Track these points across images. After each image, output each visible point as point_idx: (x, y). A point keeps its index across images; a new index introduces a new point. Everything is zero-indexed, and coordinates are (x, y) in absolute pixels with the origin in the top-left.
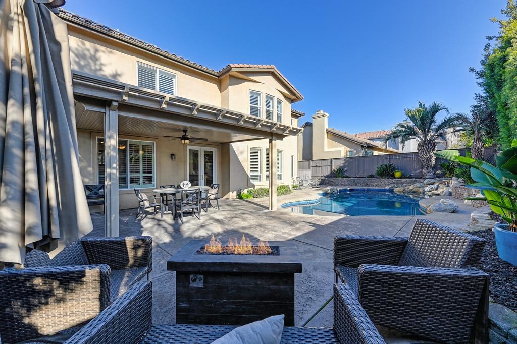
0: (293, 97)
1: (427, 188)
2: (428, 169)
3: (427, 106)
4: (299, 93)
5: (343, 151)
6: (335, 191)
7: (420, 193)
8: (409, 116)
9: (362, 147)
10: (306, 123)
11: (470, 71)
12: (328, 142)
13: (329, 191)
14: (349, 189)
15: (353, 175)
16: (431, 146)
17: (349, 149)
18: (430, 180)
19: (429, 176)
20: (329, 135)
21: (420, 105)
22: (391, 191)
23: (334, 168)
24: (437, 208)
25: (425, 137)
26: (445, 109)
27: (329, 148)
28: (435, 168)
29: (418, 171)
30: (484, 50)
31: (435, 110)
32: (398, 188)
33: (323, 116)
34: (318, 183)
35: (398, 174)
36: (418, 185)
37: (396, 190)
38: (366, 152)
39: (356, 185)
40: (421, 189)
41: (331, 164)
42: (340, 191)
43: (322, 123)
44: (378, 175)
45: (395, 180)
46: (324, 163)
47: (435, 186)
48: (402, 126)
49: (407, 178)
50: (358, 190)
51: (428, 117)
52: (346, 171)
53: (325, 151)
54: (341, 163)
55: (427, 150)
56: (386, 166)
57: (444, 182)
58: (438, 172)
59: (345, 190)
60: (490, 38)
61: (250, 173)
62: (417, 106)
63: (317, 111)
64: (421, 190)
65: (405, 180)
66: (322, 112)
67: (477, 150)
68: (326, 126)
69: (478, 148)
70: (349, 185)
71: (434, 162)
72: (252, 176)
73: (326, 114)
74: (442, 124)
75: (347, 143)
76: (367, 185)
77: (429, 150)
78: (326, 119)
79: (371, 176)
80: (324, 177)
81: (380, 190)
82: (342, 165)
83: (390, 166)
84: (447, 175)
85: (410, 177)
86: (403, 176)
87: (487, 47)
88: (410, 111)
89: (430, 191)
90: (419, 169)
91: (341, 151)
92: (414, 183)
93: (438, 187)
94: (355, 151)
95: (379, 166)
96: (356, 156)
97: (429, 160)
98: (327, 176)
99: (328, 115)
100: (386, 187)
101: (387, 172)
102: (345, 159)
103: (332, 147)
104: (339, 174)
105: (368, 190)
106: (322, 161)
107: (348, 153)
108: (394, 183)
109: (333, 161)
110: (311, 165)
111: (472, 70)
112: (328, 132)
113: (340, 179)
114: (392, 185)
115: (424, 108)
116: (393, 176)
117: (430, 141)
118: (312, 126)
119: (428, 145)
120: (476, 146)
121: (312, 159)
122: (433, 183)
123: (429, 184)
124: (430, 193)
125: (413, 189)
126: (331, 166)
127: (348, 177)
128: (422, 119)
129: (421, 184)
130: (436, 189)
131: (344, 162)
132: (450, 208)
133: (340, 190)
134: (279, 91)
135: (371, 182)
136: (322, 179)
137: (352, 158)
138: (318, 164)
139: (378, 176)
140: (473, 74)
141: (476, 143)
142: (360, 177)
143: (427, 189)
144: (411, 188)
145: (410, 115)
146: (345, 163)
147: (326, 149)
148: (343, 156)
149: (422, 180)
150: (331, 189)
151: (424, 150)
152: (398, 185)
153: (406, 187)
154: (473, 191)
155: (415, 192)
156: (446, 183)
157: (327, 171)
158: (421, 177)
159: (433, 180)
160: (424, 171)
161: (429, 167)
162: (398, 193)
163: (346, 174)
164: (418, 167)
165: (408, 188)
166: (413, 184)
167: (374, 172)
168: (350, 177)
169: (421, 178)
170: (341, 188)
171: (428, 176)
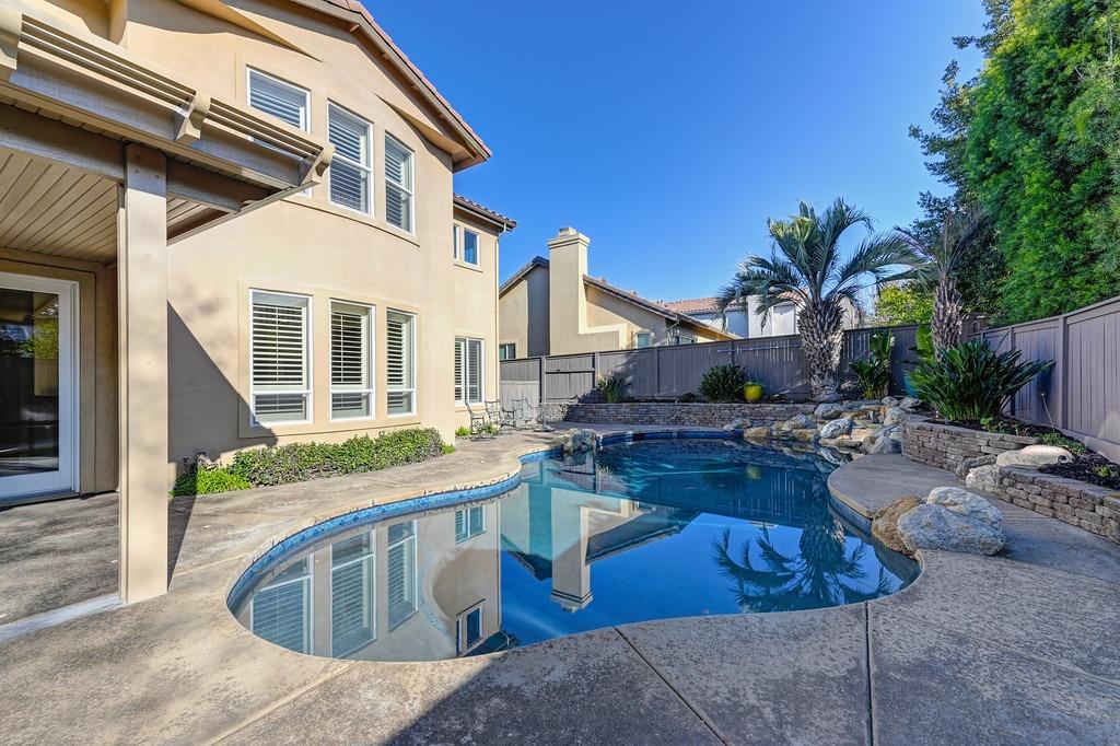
0: (457, 149)
1: (825, 428)
2: (823, 378)
3: (820, 213)
4: (476, 139)
5: (624, 332)
6: (588, 441)
7: (809, 441)
8: (778, 238)
9: (669, 322)
10: (534, 261)
11: (910, 135)
12: (589, 309)
13: (570, 444)
14: (630, 432)
15: (647, 394)
16: (830, 316)
17: (638, 329)
18: (830, 406)
19: (827, 397)
20: (591, 291)
21: (804, 210)
22: (738, 436)
23: (599, 376)
24: (931, 534)
25: (817, 291)
26: (864, 219)
27: (589, 325)
28: (839, 375)
29: (800, 384)
30: (945, 79)
31: (840, 221)
32: (753, 430)
33: (576, 241)
34: (560, 416)
35: (752, 392)
36: (802, 419)
37: (750, 433)
38: (678, 338)
39: (652, 422)
40: (810, 431)
41: (594, 366)
42: (606, 441)
43: (574, 260)
44: (705, 394)
45: (746, 408)
46: (575, 364)
47: (844, 421)
48: (762, 263)
49: (774, 401)
50: (654, 436)
51: (823, 240)
52: (629, 384)
53: (581, 332)
54: (618, 364)
55: (822, 328)
56: (724, 369)
57: (865, 412)
58: (846, 385)
59: (621, 438)
60: (962, 43)
61: (250, 391)
62: (797, 213)
63: (561, 230)
64: (810, 434)
65: (769, 407)
66: (572, 232)
67: (948, 325)
68: (583, 269)
69: (950, 319)
70: (635, 421)
71: (838, 359)
72: (260, 399)
73: (581, 236)
74: (855, 261)
75: (635, 313)
76: (678, 420)
77: (826, 328)
78: (583, 251)
79: (689, 398)
80: (576, 402)
81: (711, 436)
82: (619, 369)
83: (734, 370)
84: (869, 393)
85: (781, 400)
86: (765, 398)
87: (952, 69)
88: (780, 225)
89: (833, 437)
90: (802, 377)
91: (617, 333)
92: (792, 413)
93: (852, 425)
94: (653, 334)
95: (707, 370)
96: (656, 345)
97: (826, 354)
98: (585, 400)
99: (588, 240)
100: (725, 428)
101: (726, 386)
102: (628, 352)
103: (599, 323)
104: (613, 391)
105: (682, 436)
106: (573, 360)
107: (636, 339)
108: (744, 416)
109: (598, 358)
110: (545, 369)
111: (915, 133)
112: (588, 284)
113: (612, 406)
114: (739, 421)
115: (813, 217)
116: (741, 397)
117: (827, 303)
118: (548, 268)
119: (823, 313)
120: (944, 314)
121: (547, 352)
122: (838, 415)
123: (830, 418)
124: (832, 443)
125: (791, 432)
126: (593, 372)
127: (631, 400)
128: (810, 246)
129: (809, 417)
130: (849, 432)
131: (624, 361)
132: (984, 533)
133: (605, 438)
134: (390, 105)
135: (689, 413)
136: (570, 407)
137: (643, 350)
138: (563, 365)
139: (706, 398)
140: (917, 143)
141: (944, 304)
142: (662, 401)
143: (825, 430)
144: (786, 427)
145: (781, 233)
146: (627, 363)
147: (583, 329)
148: (623, 344)
149: (810, 407)
150: (575, 439)
151: (815, 327)
152: (752, 421)
153: (773, 427)
154: (983, 442)
155: (795, 440)
156: (871, 413)
157: (584, 387)
158: (807, 397)
159: (837, 407)
160: (814, 383)
161: (826, 372)
162: (753, 442)
163: (630, 392)
164: (798, 373)
165: (779, 429)
166: (790, 418)
167: (694, 387)
168: (638, 401)
169: (805, 401)
170: (609, 433)
171: (824, 396)
